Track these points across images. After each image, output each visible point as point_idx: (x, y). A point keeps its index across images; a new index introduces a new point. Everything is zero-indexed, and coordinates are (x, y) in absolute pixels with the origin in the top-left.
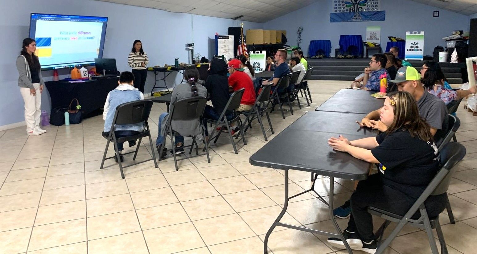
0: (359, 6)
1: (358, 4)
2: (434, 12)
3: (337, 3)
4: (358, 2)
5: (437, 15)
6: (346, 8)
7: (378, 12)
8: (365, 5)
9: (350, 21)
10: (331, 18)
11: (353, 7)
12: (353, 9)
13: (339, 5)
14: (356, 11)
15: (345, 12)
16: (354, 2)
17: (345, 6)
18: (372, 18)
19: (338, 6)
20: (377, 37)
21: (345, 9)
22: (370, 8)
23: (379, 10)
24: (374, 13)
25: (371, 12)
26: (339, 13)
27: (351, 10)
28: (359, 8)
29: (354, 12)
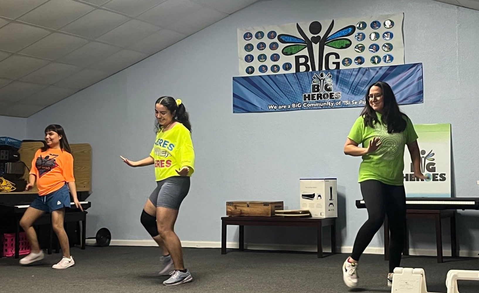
0: (327, 50)
1: (323, 42)
3: (255, 42)
4: (322, 34)
6: (284, 59)
9: (297, 109)
10: (234, 95)
11: (305, 52)
12: (307, 61)
13: (261, 46)
14: (317, 69)
15: (282, 71)
16: (310, 36)
17: (279, 51)
19: (256, 53)
21: (280, 63)
22: (367, 55)
23: (398, 61)
24: (382, 72)
25: (367, 69)
26: (260, 76)
27: (302, 64)
28: (328, 55)
29: (311, 70)
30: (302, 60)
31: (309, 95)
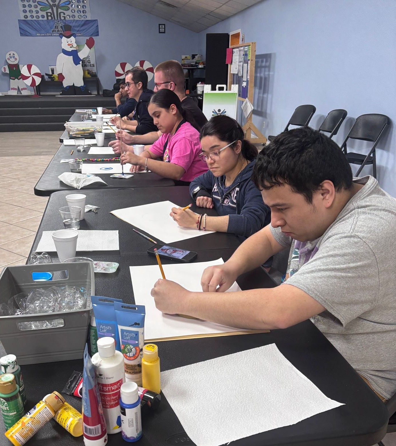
0: (60, 10)
1: (58, 7)
2: (160, 25)
3: (26, 3)
4: (57, 3)
5: (163, 30)
6: (41, 13)
7: (87, 22)
8: (68, 10)
9: (50, 36)
10: (20, 28)
11: (50, 11)
12: (51, 14)
13: (30, 6)
14: (56, 19)
15: (41, 19)
16: (51, 3)
17: (38, 9)
18: (81, 30)
19: (27, 9)
20: (92, 63)
21: (40, 15)
22: (76, 14)
23: (89, 18)
24: (83, 22)
25: (77, 21)
26: (31, 20)
27: (49, 16)
28: (60, 13)
29: (53, 19)
30: (49, 14)
31: (54, 30)
